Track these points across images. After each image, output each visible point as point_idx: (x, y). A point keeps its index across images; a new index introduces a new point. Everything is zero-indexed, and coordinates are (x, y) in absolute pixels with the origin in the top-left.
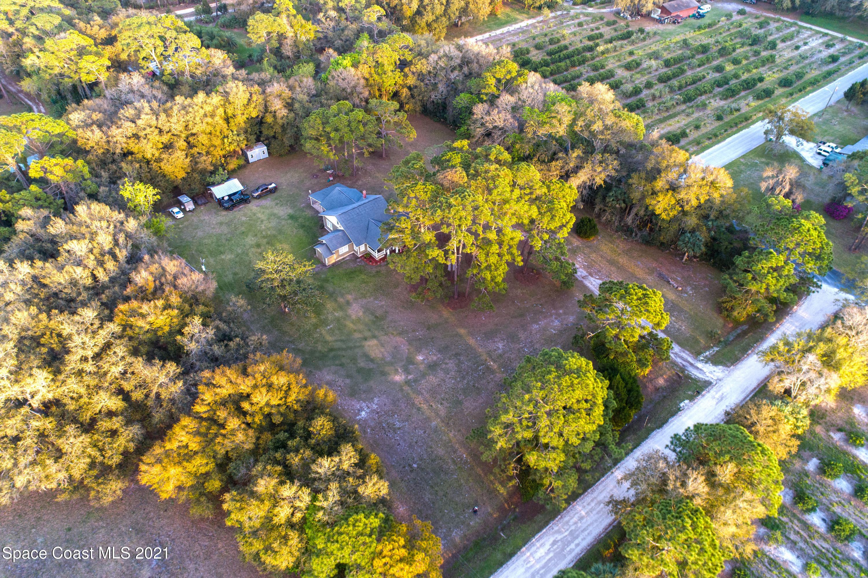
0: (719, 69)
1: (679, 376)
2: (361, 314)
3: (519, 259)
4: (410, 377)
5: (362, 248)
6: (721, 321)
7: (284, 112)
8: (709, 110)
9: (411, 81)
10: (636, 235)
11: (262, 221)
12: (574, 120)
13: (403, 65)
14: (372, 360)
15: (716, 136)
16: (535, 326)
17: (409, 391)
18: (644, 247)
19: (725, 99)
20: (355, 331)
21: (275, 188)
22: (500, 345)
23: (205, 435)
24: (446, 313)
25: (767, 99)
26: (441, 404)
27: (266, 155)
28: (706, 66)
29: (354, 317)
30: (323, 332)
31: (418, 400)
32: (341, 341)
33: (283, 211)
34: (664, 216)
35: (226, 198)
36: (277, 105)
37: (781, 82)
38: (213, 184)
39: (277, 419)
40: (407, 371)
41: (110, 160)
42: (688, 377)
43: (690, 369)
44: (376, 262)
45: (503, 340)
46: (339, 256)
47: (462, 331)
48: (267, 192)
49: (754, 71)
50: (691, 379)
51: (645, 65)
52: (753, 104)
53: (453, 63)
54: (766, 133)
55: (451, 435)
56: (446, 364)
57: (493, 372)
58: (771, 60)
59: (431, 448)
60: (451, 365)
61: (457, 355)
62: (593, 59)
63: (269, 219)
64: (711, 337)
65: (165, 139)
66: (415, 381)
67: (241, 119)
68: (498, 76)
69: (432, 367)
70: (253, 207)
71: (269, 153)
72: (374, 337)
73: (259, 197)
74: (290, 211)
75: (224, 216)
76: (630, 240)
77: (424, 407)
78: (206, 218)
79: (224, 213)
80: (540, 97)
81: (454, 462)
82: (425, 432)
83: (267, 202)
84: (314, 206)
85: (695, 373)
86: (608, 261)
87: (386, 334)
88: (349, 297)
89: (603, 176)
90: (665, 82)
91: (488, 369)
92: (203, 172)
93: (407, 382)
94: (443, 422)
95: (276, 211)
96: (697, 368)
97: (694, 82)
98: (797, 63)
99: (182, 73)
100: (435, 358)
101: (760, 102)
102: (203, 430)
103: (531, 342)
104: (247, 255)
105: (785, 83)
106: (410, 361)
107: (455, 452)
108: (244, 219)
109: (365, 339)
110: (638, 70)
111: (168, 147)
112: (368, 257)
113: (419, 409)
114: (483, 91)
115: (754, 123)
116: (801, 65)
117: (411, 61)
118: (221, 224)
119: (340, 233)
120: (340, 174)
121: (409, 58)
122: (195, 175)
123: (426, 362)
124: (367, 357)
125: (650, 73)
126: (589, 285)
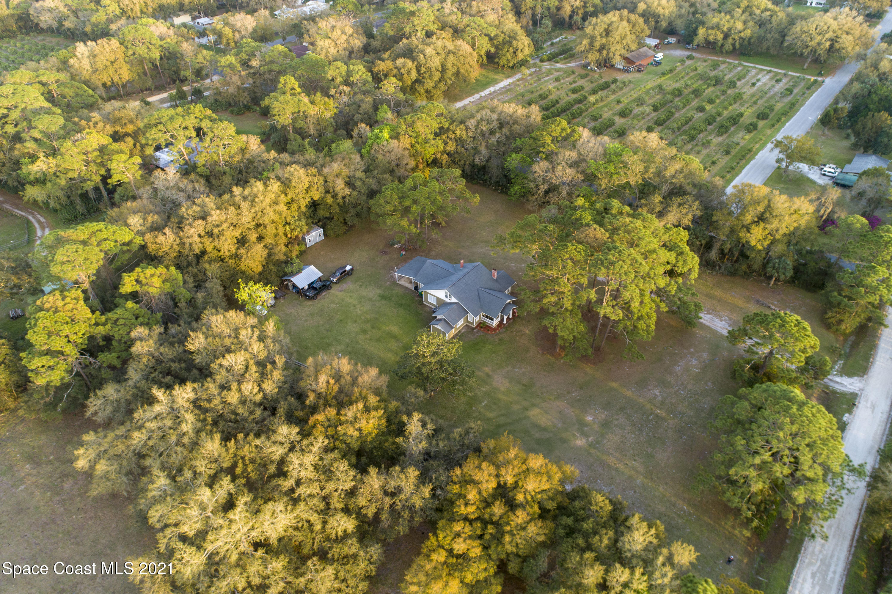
0: (701, 109)
1: (826, 393)
2: (507, 384)
4: (591, 439)
5: (477, 319)
6: (832, 335)
7: (347, 191)
9: (451, 147)
10: (720, 267)
11: (354, 306)
12: (646, 170)
13: (440, 132)
14: (545, 429)
15: (733, 168)
16: (678, 369)
17: (598, 454)
18: (729, 278)
19: (721, 135)
20: (511, 403)
21: (352, 270)
22: (657, 392)
24: (589, 369)
26: (635, 460)
27: (322, 237)
28: (688, 107)
29: (502, 389)
30: (481, 410)
31: (611, 461)
32: (503, 415)
33: (373, 292)
34: (759, 247)
35: (306, 287)
36: (340, 186)
38: (293, 274)
40: (585, 434)
42: (834, 392)
43: (831, 384)
44: (495, 330)
45: (656, 386)
46: (456, 329)
47: (614, 385)
48: (345, 274)
49: (730, 108)
50: (838, 393)
51: (635, 111)
52: (747, 137)
53: (492, 126)
54: (779, 161)
55: (661, 489)
56: (617, 420)
57: (664, 420)
58: (738, 97)
59: (650, 506)
60: (622, 420)
61: (622, 409)
62: (587, 110)
63: (360, 302)
64: (834, 351)
66: (598, 442)
67: (304, 203)
68: (554, 134)
69: (606, 425)
70: (336, 292)
71: (325, 235)
72: (534, 405)
73: (339, 281)
74: (379, 291)
75: (309, 306)
76: (715, 273)
77: (621, 466)
78: (293, 311)
79: (309, 303)
80: (601, 150)
81: (679, 515)
82: (635, 492)
83: (349, 285)
84: (400, 283)
85: (837, 387)
87: (545, 401)
88: (486, 369)
89: (690, 217)
90: (661, 125)
91: (657, 416)
92: (278, 263)
93: (591, 445)
94: (646, 478)
95: (364, 294)
96: (838, 383)
97: (687, 123)
98: (761, 97)
99: (216, 163)
100: (603, 416)
101: (752, 135)
103: (682, 384)
104: (357, 342)
105: (762, 116)
106: (582, 424)
107: (674, 505)
108: (333, 306)
109: (526, 409)
110: (631, 116)
112: (481, 325)
113: (617, 470)
114: (541, 150)
115: (756, 153)
118: (312, 314)
120: (411, 247)
122: (272, 267)
123: (597, 421)
124: (536, 426)
126: (704, 322)
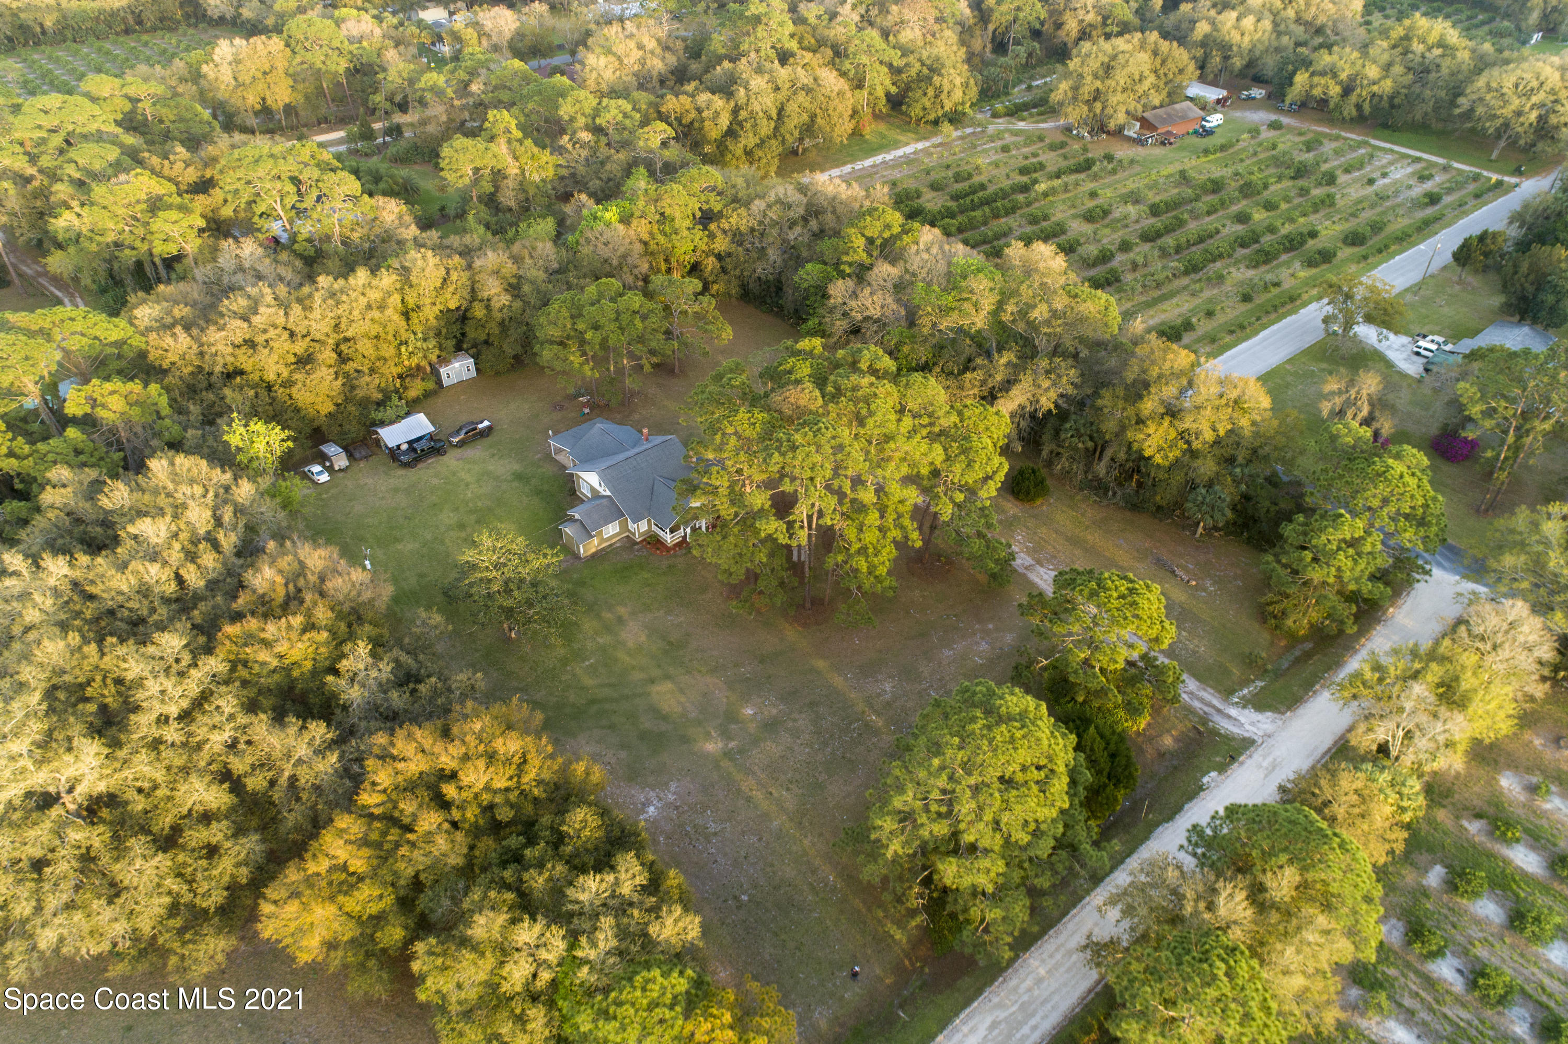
0: (1242, 218)
1: (1199, 732)
2: (643, 638)
3: (915, 535)
4: (732, 744)
5: (643, 526)
6: (1266, 636)
7: (505, 299)
8: (1228, 286)
9: (721, 244)
10: (1114, 494)
11: (467, 485)
12: (1000, 306)
13: (706, 218)
14: (665, 718)
15: (1242, 327)
16: (947, 653)
17: (731, 769)
18: (1128, 514)
19: (1255, 267)
20: (633, 668)
21: (490, 428)
22: (888, 687)
23: (378, 845)
24: (792, 634)
25: (1324, 267)
26: (788, 789)
27: (474, 373)
28: (1220, 213)
29: (631, 644)
30: (578, 671)
31: (748, 784)
32: (610, 685)
33: (504, 467)
34: (1158, 459)
35: (405, 447)
36: (493, 289)
37: (1346, 237)
38: (382, 424)
39: (504, 814)
40: (726, 735)
41: (204, 384)
42: (1215, 732)
43: (1217, 718)
44: (668, 549)
45: (892, 677)
46: (603, 540)
47: (820, 664)
48: (475, 436)
49: (1302, 220)
50: (1219, 734)
51: (1117, 214)
52: (1302, 274)
53: (791, 214)
54: (1326, 321)
55: (806, 842)
56: (795, 720)
57: (876, 732)
58: (1328, 202)
59: (772, 865)
60: (803, 721)
61: (812, 704)
62: (1029, 204)
63: (478, 481)
64: (1251, 663)
65: (300, 347)
66: (741, 751)
67: (430, 313)
68: (868, 233)
69: (771, 726)
70: (451, 461)
71: (478, 370)
72: (667, 677)
73: (461, 444)
74: (516, 467)
75: (401, 477)
76: (1105, 503)
77: (758, 795)
78: (370, 481)
79: (401, 472)
80: (942, 267)
81: (813, 888)
82: (760, 839)
83: (476, 452)
84: (558, 458)
85: (1225, 726)
86: (1068, 539)
87: (688, 672)
88: (622, 611)
89: (1053, 394)
90: (1151, 241)
91: (867, 725)
92: (364, 403)
93: (727, 754)
94: (791, 820)
95: (491, 468)
96: (1229, 717)
97: (1201, 240)
98: (1373, 206)
99: (328, 238)
100: (774, 711)
101: (1314, 271)
102: (374, 836)
103: (941, 679)
104: (442, 542)
105: (1354, 239)
106: (731, 717)
107: (814, 872)
108: (435, 481)
109: (652, 681)
110: (1106, 221)
111: (304, 361)
112: (654, 542)
113: (749, 799)
114: (845, 258)
115: (1305, 305)
116: (1379, 209)
117: (720, 212)
118: (396, 490)
119: (604, 501)
120: (602, 403)
121: (717, 207)
122: (352, 408)
123: (758, 718)
124: (655, 711)
125: (1126, 226)
126: (1037, 580)
